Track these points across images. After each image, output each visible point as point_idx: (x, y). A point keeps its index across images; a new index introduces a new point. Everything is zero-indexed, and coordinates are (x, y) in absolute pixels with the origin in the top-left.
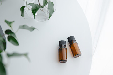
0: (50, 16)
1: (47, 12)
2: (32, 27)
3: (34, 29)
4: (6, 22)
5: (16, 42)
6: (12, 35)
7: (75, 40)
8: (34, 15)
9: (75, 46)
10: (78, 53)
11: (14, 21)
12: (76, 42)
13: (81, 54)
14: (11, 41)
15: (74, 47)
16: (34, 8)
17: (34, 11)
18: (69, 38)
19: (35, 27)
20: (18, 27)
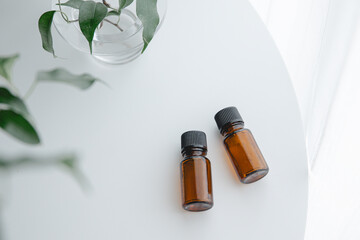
0: (148, 39)
1: (134, 29)
2: (85, 75)
3: (92, 82)
6: (17, 109)
7: (241, 122)
8: (90, 39)
9: (243, 141)
10: (255, 167)
11: (17, 56)
12: (246, 126)
13: (267, 170)
15: (239, 145)
16: (89, 15)
17: (89, 26)
18: (218, 117)
19: (95, 74)
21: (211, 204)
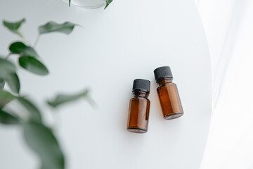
0: (109, 1)
4: (7, 24)
5: (41, 68)
6: (28, 53)
7: (171, 78)
11: (24, 20)
13: (182, 113)
14: (29, 66)
19: (72, 21)
20: (36, 32)
21: (146, 130)
